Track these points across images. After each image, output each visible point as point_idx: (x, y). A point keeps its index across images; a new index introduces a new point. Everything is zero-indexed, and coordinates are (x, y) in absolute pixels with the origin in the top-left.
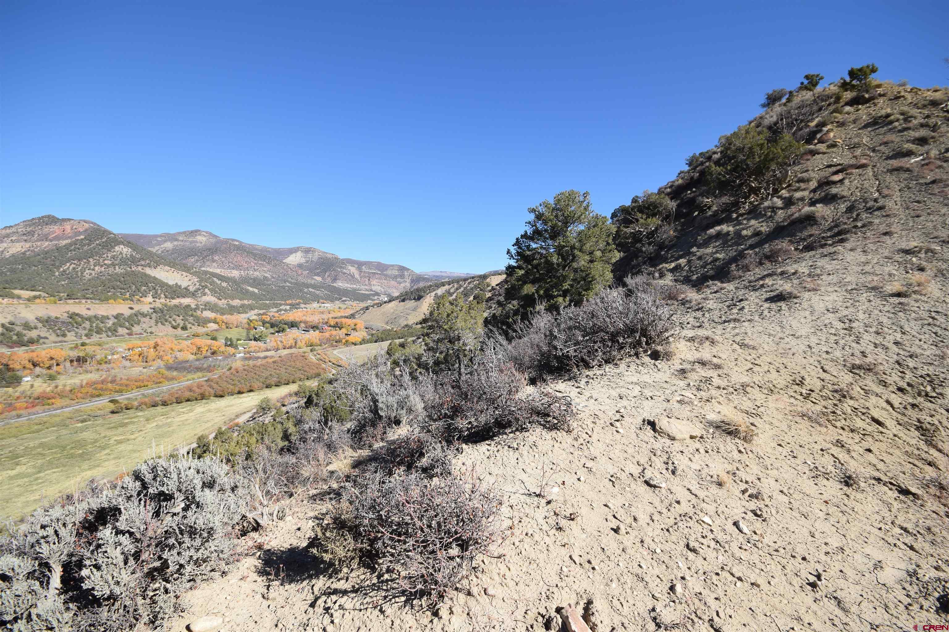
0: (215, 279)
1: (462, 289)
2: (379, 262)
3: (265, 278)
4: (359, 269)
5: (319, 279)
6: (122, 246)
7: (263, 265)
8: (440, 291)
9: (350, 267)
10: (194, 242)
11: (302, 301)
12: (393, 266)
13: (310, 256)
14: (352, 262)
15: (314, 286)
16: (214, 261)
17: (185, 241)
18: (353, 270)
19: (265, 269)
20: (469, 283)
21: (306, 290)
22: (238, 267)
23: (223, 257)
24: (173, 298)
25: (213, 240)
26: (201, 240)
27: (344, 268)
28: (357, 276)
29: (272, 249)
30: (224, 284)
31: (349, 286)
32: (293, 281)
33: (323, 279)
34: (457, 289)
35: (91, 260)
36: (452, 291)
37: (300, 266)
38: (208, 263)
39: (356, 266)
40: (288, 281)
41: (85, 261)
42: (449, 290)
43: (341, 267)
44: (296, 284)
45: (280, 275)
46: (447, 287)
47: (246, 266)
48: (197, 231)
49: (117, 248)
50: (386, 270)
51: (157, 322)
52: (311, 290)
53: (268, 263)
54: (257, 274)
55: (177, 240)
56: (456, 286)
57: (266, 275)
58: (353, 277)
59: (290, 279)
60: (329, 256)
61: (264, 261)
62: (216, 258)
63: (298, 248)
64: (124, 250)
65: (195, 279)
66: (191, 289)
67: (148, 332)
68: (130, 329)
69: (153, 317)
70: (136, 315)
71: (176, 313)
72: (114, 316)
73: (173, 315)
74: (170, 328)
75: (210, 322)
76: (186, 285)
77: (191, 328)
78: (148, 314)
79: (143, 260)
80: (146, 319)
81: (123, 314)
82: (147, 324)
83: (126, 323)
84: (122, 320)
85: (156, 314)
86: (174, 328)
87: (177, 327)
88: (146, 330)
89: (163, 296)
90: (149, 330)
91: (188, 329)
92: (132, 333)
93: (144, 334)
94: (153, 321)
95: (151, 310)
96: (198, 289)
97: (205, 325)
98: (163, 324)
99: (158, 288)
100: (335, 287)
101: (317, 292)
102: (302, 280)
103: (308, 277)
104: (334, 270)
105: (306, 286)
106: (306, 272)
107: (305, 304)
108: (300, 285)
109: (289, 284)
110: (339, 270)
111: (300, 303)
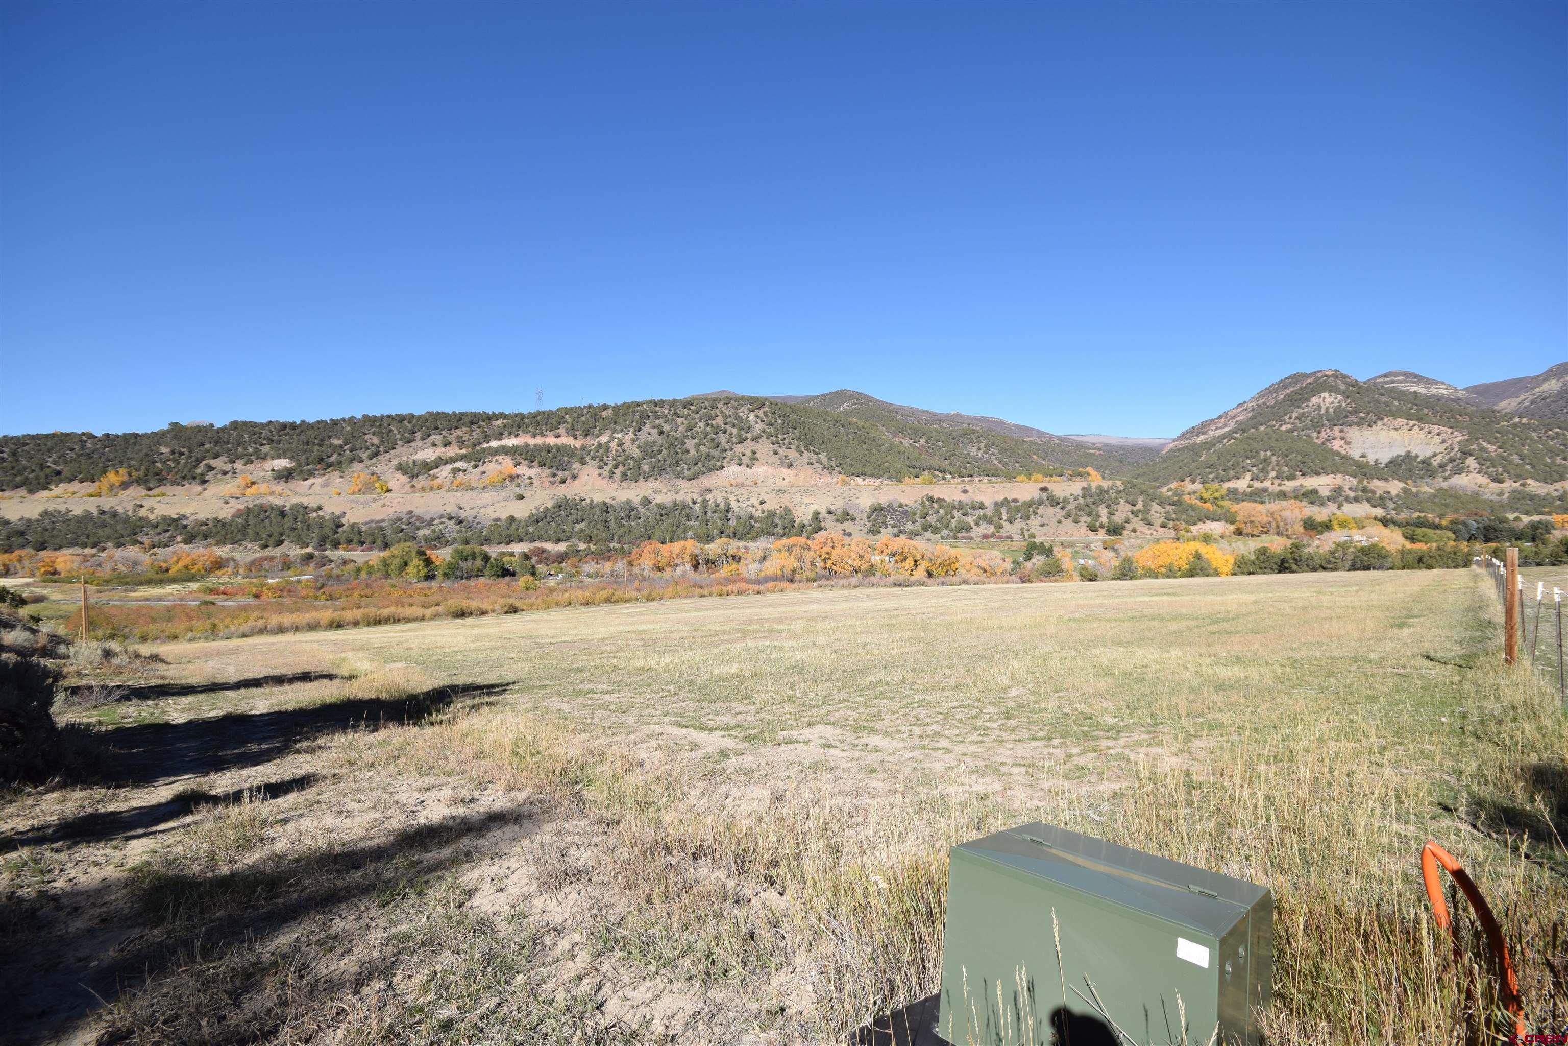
6: (1326, 395)
41: (1253, 430)
49: (1314, 400)
64: (1327, 401)
65: (1459, 437)
66: (1435, 463)
67: (1026, 534)
68: (1001, 527)
69: (1069, 507)
70: (1040, 503)
71: (1130, 499)
72: (996, 504)
73: (1122, 501)
74: (1083, 529)
75: (1213, 520)
76: (1428, 453)
77: (1134, 531)
78: (1066, 501)
79: (1355, 412)
80: (1051, 510)
81: (1016, 501)
82: (1044, 520)
83: (1005, 516)
84: (1004, 511)
85: (1081, 500)
86: (1093, 529)
87: (1102, 526)
88: (1028, 530)
89: (1273, 474)
90: (1032, 531)
91: (1125, 532)
92: (993, 535)
93: (1016, 537)
94: (1063, 513)
95: (1080, 493)
96: (1452, 460)
97: (1183, 525)
98: (1076, 521)
99: (1274, 458)
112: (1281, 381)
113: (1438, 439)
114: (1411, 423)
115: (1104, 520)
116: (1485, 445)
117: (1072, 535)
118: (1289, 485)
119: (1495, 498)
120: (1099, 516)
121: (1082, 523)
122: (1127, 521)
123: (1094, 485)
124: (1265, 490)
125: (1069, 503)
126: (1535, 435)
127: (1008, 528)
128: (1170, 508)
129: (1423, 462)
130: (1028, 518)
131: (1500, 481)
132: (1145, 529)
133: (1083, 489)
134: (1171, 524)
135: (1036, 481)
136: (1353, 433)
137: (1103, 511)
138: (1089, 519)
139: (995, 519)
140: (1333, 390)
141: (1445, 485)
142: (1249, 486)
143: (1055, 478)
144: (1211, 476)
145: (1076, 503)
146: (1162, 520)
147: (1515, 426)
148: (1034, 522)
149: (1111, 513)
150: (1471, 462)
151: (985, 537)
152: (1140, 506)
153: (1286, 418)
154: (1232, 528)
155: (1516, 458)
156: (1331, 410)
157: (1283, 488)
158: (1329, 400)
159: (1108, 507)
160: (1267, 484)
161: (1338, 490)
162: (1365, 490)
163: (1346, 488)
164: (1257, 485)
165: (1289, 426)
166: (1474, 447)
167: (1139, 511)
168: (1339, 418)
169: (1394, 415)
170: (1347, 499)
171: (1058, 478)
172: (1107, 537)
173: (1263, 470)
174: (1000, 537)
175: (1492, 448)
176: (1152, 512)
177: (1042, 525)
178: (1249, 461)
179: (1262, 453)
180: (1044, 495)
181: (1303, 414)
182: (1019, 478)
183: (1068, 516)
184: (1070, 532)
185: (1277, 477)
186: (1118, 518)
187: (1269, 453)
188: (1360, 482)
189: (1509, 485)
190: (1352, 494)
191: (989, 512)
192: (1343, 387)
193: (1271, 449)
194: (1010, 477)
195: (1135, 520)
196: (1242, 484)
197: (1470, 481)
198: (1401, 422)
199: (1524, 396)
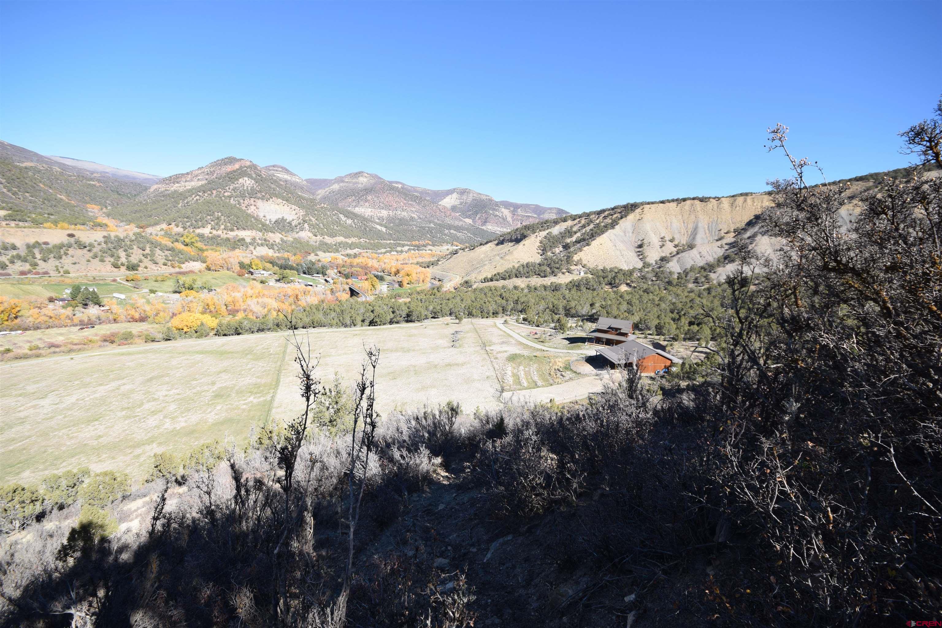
0: (341, 216)
1: (592, 226)
2: (536, 205)
3: (412, 219)
4: (514, 213)
5: (469, 221)
6: (246, 179)
7: (411, 205)
8: (556, 230)
9: (503, 210)
10: (356, 183)
11: (430, 243)
12: (550, 209)
13: (465, 197)
14: (507, 205)
15: (457, 229)
17: (350, 182)
18: (506, 212)
19: (413, 209)
20: (605, 218)
21: (446, 231)
22: (388, 207)
23: (375, 196)
25: (372, 181)
26: (363, 180)
27: (496, 210)
28: (509, 219)
29: (432, 191)
30: (349, 222)
31: (499, 229)
32: (438, 222)
33: (474, 221)
34: (584, 226)
35: (214, 192)
36: (575, 229)
37: (454, 208)
38: (362, 203)
39: (512, 209)
40: (433, 222)
41: (209, 192)
42: (571, 227)
43: (494, 209)
44: (440, 225)
45: (428, 216)
46: (569, 223)
47: (395, 205)
48: (360, 173)
49: (241, 180)
50: (544, 213)
52: (452, 231)
53: (419, 204)
54: (404, 214)
55: (343, 182)
56: (583, 221)
57: (413, 215)
58: (504, 219)
59: (436, 221)
60: (484, 198)
61: (415, 201)
62: (369, 198)
63: (454, 189)
64: (247, 182)
65: (302, 213)
66: (293, 224)
67: (61, 270)
68: (36, 265)
69: (95, 250)
70: (70, 246)
71: (141, 246)
72: (28, 246)
73: (135, 247)
74: (109, 267)
75: (194, 261)
76: (291, 219)
77: (146, 268)
78: (91, 245)
79: (260, 192)
80: (80, 252)
81: (46, 243)
82: (74, 260)
83: (38, 256)
84: (36, 251)
85: (104, 245)
86: (116, 266)
87: (123, 265)
88: (62, 267)
89: (223, 227)
90: (66, 268)
91: (140, 269)
92: (30, 272)
93: (52, 273)
94: (91, 254)
95: (103, 240)
96: (299, 224)
97: (177, 264)
98: (102, 261)
99: (223, 217)
100: (483, 230)
101: (459, 234)
102: (448, 221)
103: (456, 219)
104: (486, 212)
105: (450, 227)
106: (458, 214)
107: (433, 245)
108: (442, 227)
109: (432, 225)
110: (491, 212)
111: (428, 244)
112: (223, 160)
113: (294, 212)
114: (284, 202)
115: (123, 260)
116: (311, 218)
117: (100, 271)
118: (231, 235)
119: (314, 244)
120: (119, 258)
121: (107, 262)
122: (141, 261)
123: (113, 235)
124: (219, 236)
125: (94, 247)
126: (329, 213)
127: (42, 266)
128: (167, 253)
129: (289, 223)
130: (61, 258)
131: (316, 236)
132: (153, 266)
133: (104, 237)
134: (169, 263)
135: (63, 228)
136: (260, 203)
137: (122, 254)
138: (112, 260)
139: (29, 258)
140: (250, 177)
141: (296, 236)
142: (210, 233)
143: (79, 226)
144: (188, 224)
145: (99, 247)
146: (164, 261)
147: (322, 208)
148: (67, 261)
149: (128, 256)
150: (306, 225)
151: (23, 273)
152: (148, 251)
153: (227, 188)
154: (204, 265)
155: (321, 225)
156: (249, 188)
157: (228, 236)
158: (248, 182)
159: (125, 251)
160: (220, 232)
161: (254, 239)
162: (265, 240)
163: (257, 238)
164: (214, 232)
165: (229, 194)
166: (307, 218)
167: (148, 254)
168: (252, 194)
169: (277, 196)
170: (258, 244)
171: (82, 227)
172: (128, 272)
173: (217, 224)
174: (37, 273)
175: (313, 219)
176: (157, 255)
177: (75, 264)
178: (209, 217)
179: (216, 214)
180: (72, 240)
181: (236, 188)
182: (45, 225)
183: (95, 256)
184: (99, 268)
185: (225, 229)
186: (134, 259)
187: (220, 214)
188: (263, 235)
189: (319, 238)
190: (260, 242)
191: (23, 252)
192: (254, 176)
193: (221, 211)
194: (37, 223)
195: (145, 260)
196: (206, 231)
197: (305, 235)
198: (280, 201)
199: (327, 189)
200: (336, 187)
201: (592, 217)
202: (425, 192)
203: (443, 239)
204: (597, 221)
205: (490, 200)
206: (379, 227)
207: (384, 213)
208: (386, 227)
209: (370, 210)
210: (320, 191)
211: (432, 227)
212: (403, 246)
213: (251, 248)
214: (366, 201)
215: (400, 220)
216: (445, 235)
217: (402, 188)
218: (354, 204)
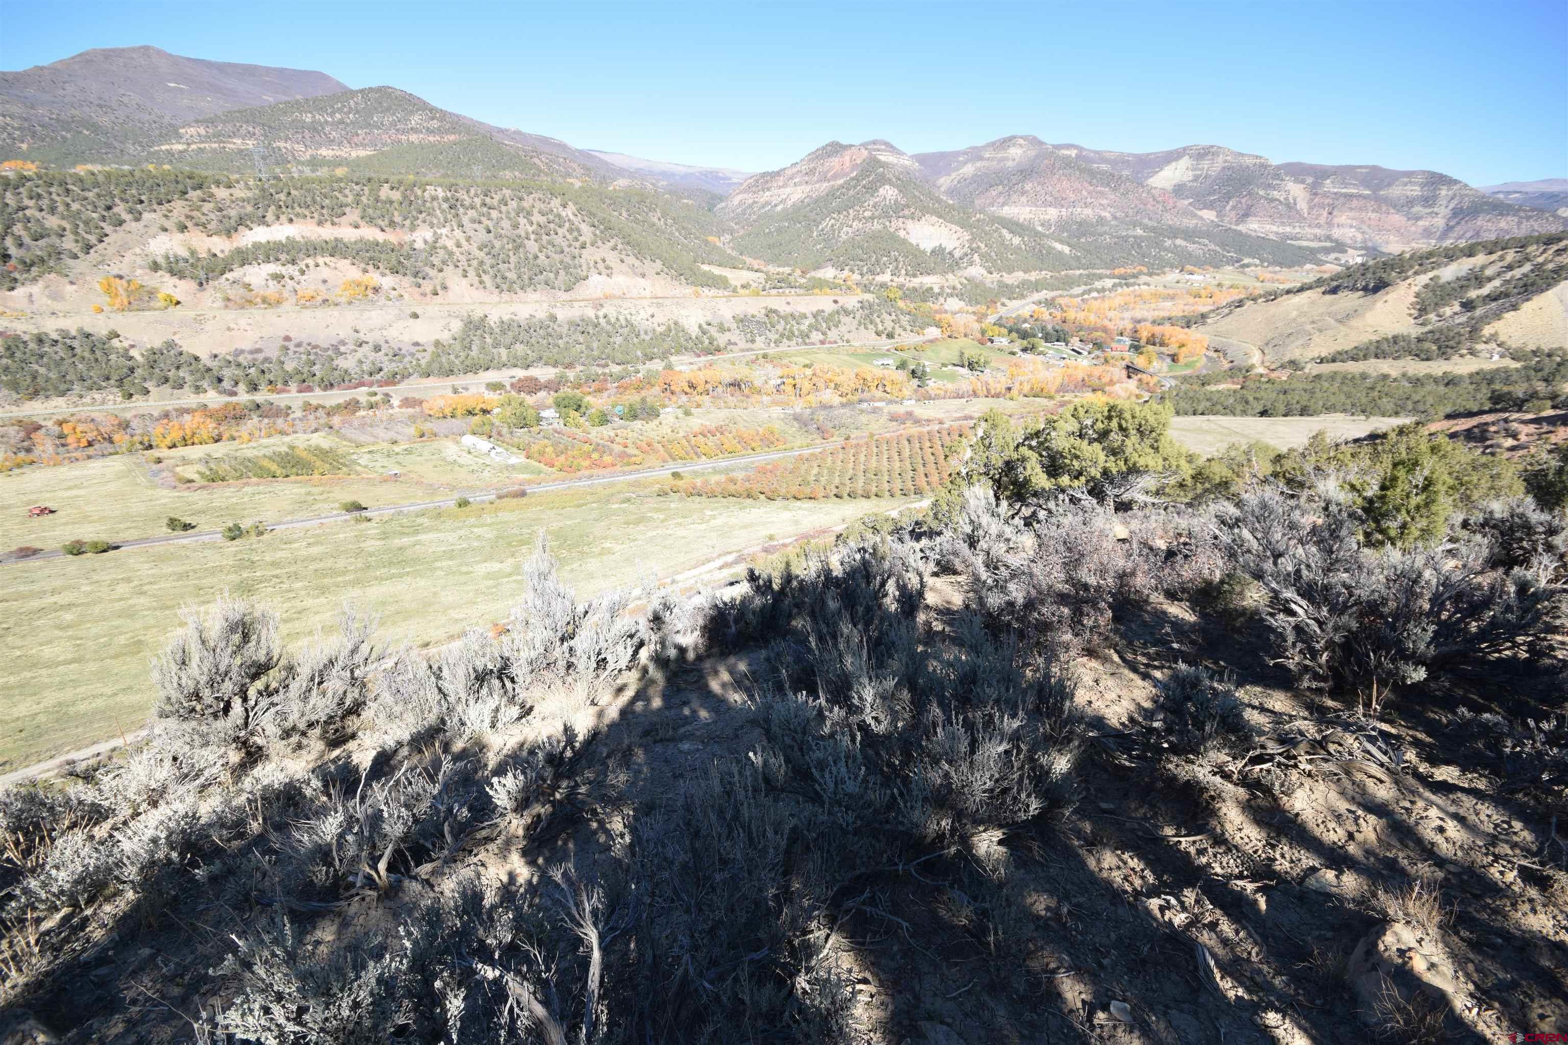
0: (1005, 232)
1: (1527, 267)
3: (1101, 220)
4: (1314, 190)
5: (1209, 215)
6: (887, 186)
7: (1101, 193)
8: (1449, 272)
9: (1290, 184)
10: (1004, 159)
11: (1145, 270)
12: (1412, 174)
13: (1205, 164)
14: (1299, 171)
15: (1189, 235)
16: (1023, 193)
17: (992, 159)
18: (1296, 191)
19: (1105, 202)
21: (1168, 243)
22: (1058, 202)
23: (1038, 183)
24: (915, 276)
25: (1032, 153)
26: (1015, 152)
27: (1274, 187)
28: (1302, 205)
29: (1134, 155)
30: (1016, 241)
31: (1274, 228)
32: (1150, 223)
33: (1220, 215)
34: (1510, 267)
35: (851, 211)
36: (1489, 272)
37: (1179, 190)
38: (1015, 197)
39: (1310, 180)
40: (1140, 225)
41: (845, 213)
42: (1483, 268)
43: (1270, 186)
44: (1153, 230)
45: (1131, 212)
46: (1480, 259)
47: (1072, 197)
48: (1011, 139)
49: (882, 191)
50: (1391, 184)
51: (860, 324)
52: (1179, 242)
53: (1115, 190)
54: (1088, 212)
55: (981, 158)
56: (1510, 257)
57: (1103, 214)
58: (1290, 206)
59: (1146, 221)
60: (1249, 161)
61: (1108, 185)
62: (1028, 186)
63: (1185, 149)
64: (888, 193)
65: (966, 235)
66: (957, 254)
67: (845, 339)
68: (825, 333)
70: (839, 313)
71: (887, 310)
72: (813, 314)
75: (931, 326)
76: (952, 247)
79: (908, 206)
82: (848, 327)
83: (823, 324)
84: (820, 320)
85: (861, 311)
86: (878, 333)
87: (882, 332)
88: (843, 336)
89: (903, 272)
90: (847, 336)
96: (966, 255)
100: (1240, 233)
101: (1191, 247)
102: (1170, 219)
103: (1185, 213)
104: (1249, 194)
105: (1174, 232)
106: (1186, 202)
107: (1150, 275)
108: (1160, 233)
109: (1139, 232)
110: (1262, 193)
111: (1141, 273)
112: (824, 148)
113: (955, 236)
114: (940, 220)
116: (980, 244)
118: (916, 282)
119: (993, 286)
120: (877, 324)
121: (870, 329)
122: (894, 328)
123: (864, 299)
125: (855, 313)
127: (830, 335)
128: (907, 317)
129: (950, 254)
130: (838, 326)
131: (991, 273)
132: (904, 333)
133: (859, 301)
134: (915, 329)
135: (826, 294)
136: (910, 224)
138: (873, 327)
139: (819, 327)
140: (890, 182)
141: (965, 274)
146: (909, 326)
148: (843, 329)
150: (975, 256)
154: (940, 331)
155: (994, 255)
156: (893, 202)
157: (913, 284)
158: (890, 192)
160: (901, 279)
166: (974, 245)
168: (896, 210)
169: (928, 211)
172: (890, 341)
174: (829, 342)
180: (838, 306)
181: (877, 203)
182: (814, 291)
184: (867, 336)
185: (907, 275)
188: (944, 279)
189: (996, 276)
190: (949, 291)
191: (812, 321)
192: (897, 181)
197: (976, 271)
198: (934, 219)
199: (954, 175)
200: (969, 170)
201: (1531, 249)
202: (1121, 161)
203: (1161, 259)
204: (1540, 260)
205: (1264, 166)
206: (1058, 246)
207: (1052, 213)
208: (1069, 245)
209: (1028, 209)
210: (942, 180)
211: (1141, 237)
212: (1100, 277)
213: (941, 300)
214: (1023, 194)
215: (1080, 224)
216: (1166, 249)
217: (1077, 156)
218: (1001, 200)
